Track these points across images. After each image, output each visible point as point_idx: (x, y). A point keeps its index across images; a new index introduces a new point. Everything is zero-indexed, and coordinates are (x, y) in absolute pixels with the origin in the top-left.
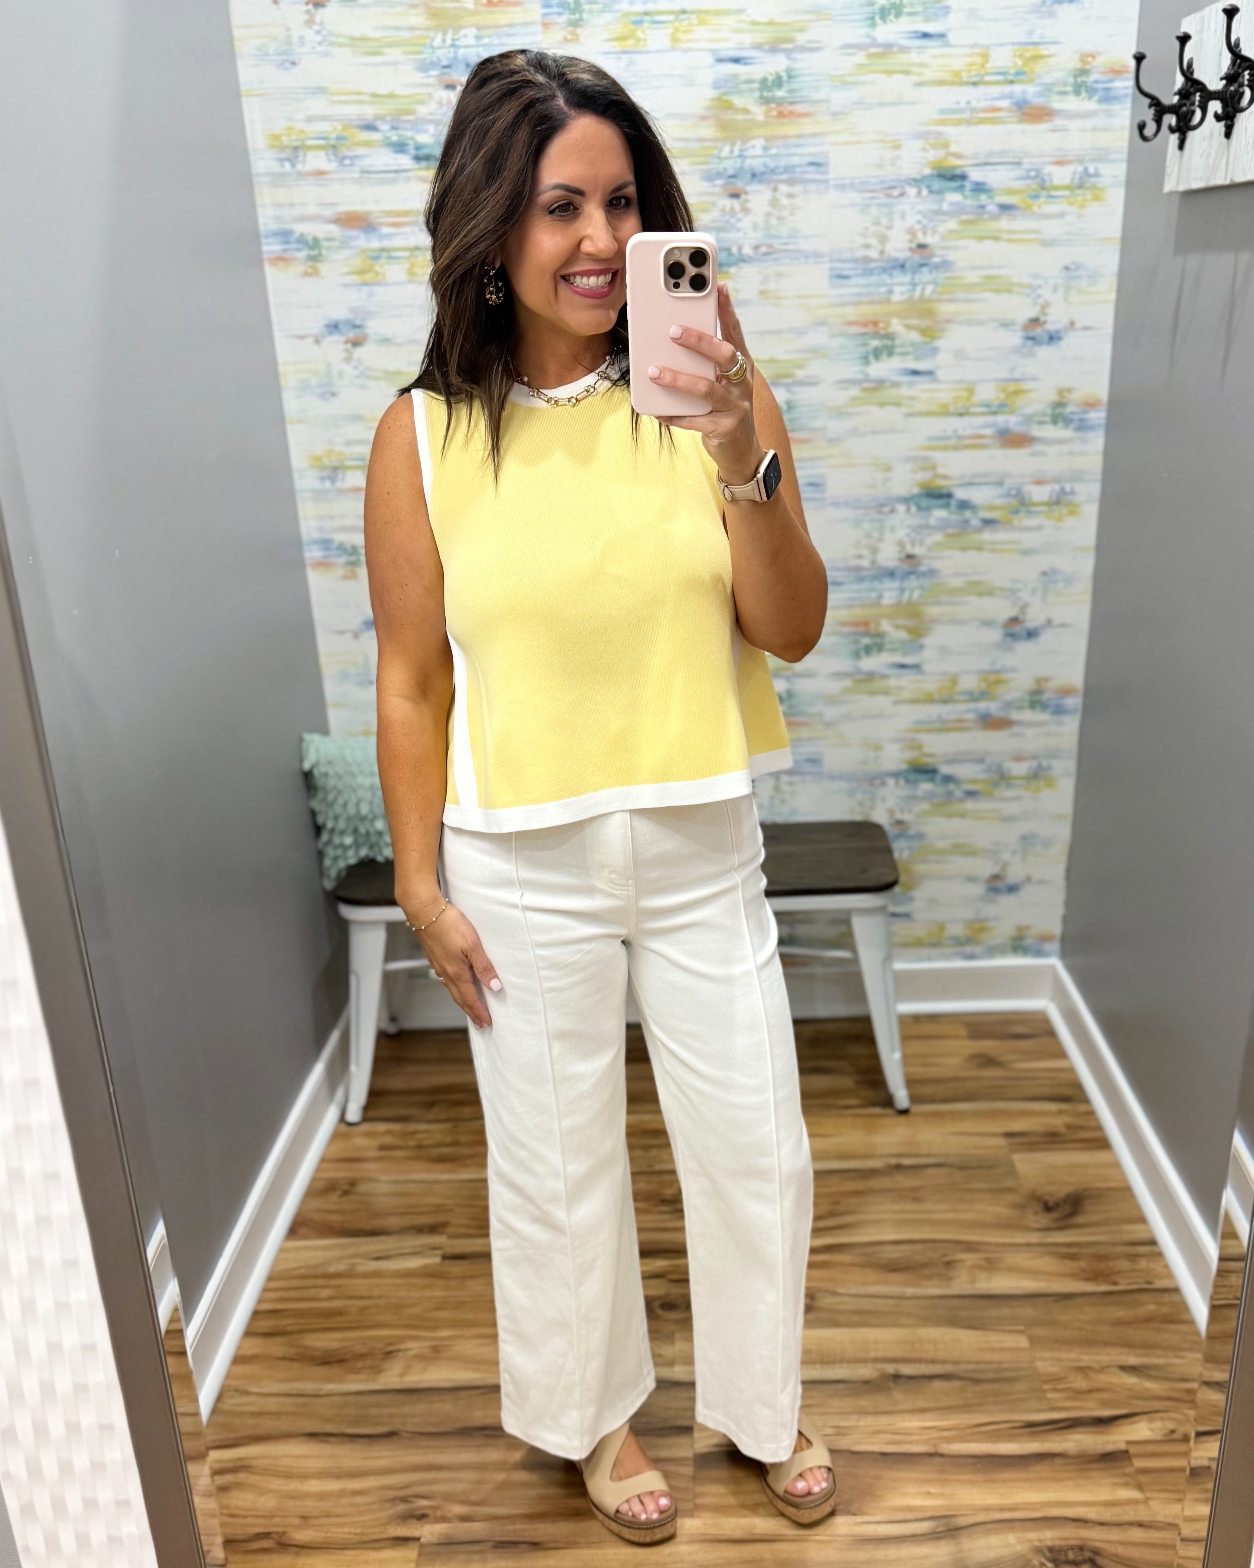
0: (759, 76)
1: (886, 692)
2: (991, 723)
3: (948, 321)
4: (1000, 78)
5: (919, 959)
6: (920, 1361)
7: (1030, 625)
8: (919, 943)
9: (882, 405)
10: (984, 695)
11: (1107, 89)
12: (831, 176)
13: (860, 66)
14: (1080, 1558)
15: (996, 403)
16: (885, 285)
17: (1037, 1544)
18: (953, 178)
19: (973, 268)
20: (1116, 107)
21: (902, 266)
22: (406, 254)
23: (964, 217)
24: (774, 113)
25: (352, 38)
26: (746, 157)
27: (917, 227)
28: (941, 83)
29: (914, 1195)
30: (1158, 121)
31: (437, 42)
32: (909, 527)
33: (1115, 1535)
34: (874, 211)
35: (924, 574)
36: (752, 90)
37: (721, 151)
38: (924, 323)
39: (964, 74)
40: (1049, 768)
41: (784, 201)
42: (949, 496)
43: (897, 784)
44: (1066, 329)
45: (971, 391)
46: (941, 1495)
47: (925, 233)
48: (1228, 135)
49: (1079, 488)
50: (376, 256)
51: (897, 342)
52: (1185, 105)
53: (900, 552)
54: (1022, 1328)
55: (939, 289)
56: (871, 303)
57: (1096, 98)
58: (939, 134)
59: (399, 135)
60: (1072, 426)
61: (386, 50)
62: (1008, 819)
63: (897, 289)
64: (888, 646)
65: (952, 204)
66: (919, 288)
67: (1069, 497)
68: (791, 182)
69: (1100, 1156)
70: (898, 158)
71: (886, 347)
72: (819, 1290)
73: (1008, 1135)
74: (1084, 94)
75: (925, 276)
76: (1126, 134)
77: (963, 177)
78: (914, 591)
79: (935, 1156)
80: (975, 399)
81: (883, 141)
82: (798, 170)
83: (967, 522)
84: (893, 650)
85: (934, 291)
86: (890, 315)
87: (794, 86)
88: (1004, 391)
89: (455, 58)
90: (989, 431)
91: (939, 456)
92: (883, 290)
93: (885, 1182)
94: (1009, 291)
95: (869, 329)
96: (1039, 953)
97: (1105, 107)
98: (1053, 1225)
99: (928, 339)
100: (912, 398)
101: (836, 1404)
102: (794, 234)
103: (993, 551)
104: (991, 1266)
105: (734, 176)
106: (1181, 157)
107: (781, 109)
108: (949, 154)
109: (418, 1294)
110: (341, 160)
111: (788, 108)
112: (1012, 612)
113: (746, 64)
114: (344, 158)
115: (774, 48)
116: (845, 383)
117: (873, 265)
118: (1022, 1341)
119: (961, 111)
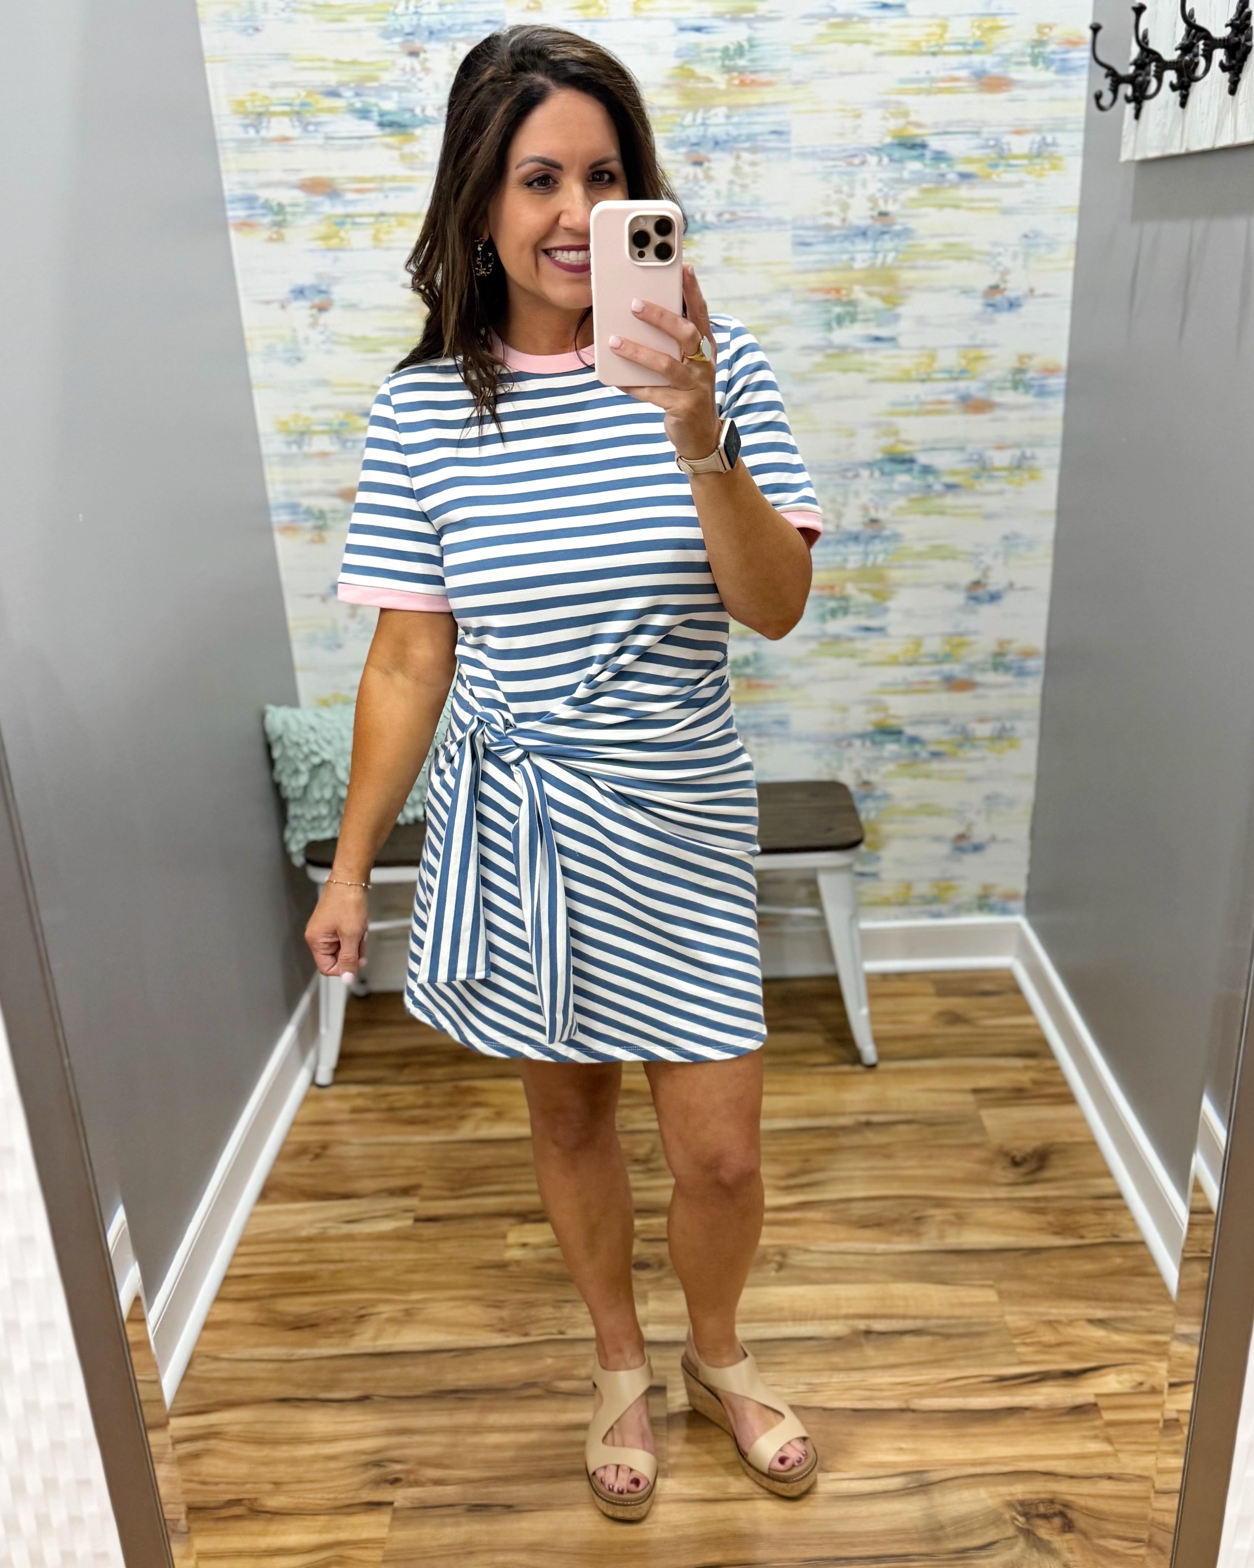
0: (720, 46)
1: (852, 655)
2: (953, 684)
3: (910, 288)
4: (960, 48)
5: (887, 918)
6: (891, 1317)
7: (993, 588)
8: (887, 902)
9: (845, 371)
10: (947, 658)
11: (1064, 60)
12: (793, 144)
13: (820, 35)
14: (1051, 1511)
15: (957, 369)
16: (847, 252)
17: (1009, 1498)
18: (913, 146)
19: (934, 236)
20: (1072, 78)
21: (864, 234)
22: (371, 220)
23: (925, 186)
24: (736, 82)
25: (315, 5)
26: (709, 126)
27: (879, 195)
28: (901, 53)
29: (884, 1152)
30: (1115, 90)
31: (400, 9)
32: (872, 491)
33: (1085, 1488)
34: (835, 179)
35: (887, 539)
36: (713, 59)
37: (683, 118)
38: (885, 290)
39: (923, 44)
40: (1013, 729)
41: (747, 169)
42: (912, 461)
43: (863, 745)
44: (1025, 296)
45: (933, 357)
46: (913, 1451)
47: (886, 202)
48: (1183, 104)
49: (1040, 453)
50: (341, 222)
51: (860, 309)
52: (1140, 75)
53: (864, 516)
54: (990, 1282)
56: (835, 270)
57: (1053, 69)
58: (899, 103)
59: (363, 102)
60: (1033, 392)
61: (349, 17)
62: (972, 779)
63: (859, 257)
64: (853, 610)
65: (912, 172)
66: (880, 256)
67: (1030, 462)
68: (753, 150)
69: (1066, 1111)
70: (859, 126)
71: (848, 313)
72: (790, 1247)
73: (976, 1091)
74: (1041, 65)
75: (887, 243)
76: (1082, 105)
77: (923, 146)
78: (878, 553)
79: (905, 1112)
80: (937, 365)
81: (843, 110)
82: (760, 138)
83: (929, 487)
84: (858, 613)
85: (895, 258)
86: (853, 282)
87: (754, 55)
88: (965, 357)
89: (417, 26)
90: (951, 397)
91: (902, 422)
92: (845, 257)
93: (856, 1139)
94: (969, 259)
95: (832, 296)
96: (1005, 911)
97: (1062, 77)
98: (1021, 1180)
99: (889, 306)
100: (875, 364)
101: (808, 1361)
102: (756, 202)
103: (955, 515)
104: (960, 1221)
105: (697, 144)
106: (1137, 126)
107: (743, 77)
108: (909, 123)
109: (391, 1257)
110: (305, 126)
111: (750, 77)
112: (974, 576)
113: (708, 33)
114: (308, 124)
115: (735, 18)
116: (808, 349)
117: (835, 232)
118: (991, 1296)
119: (921, 80)
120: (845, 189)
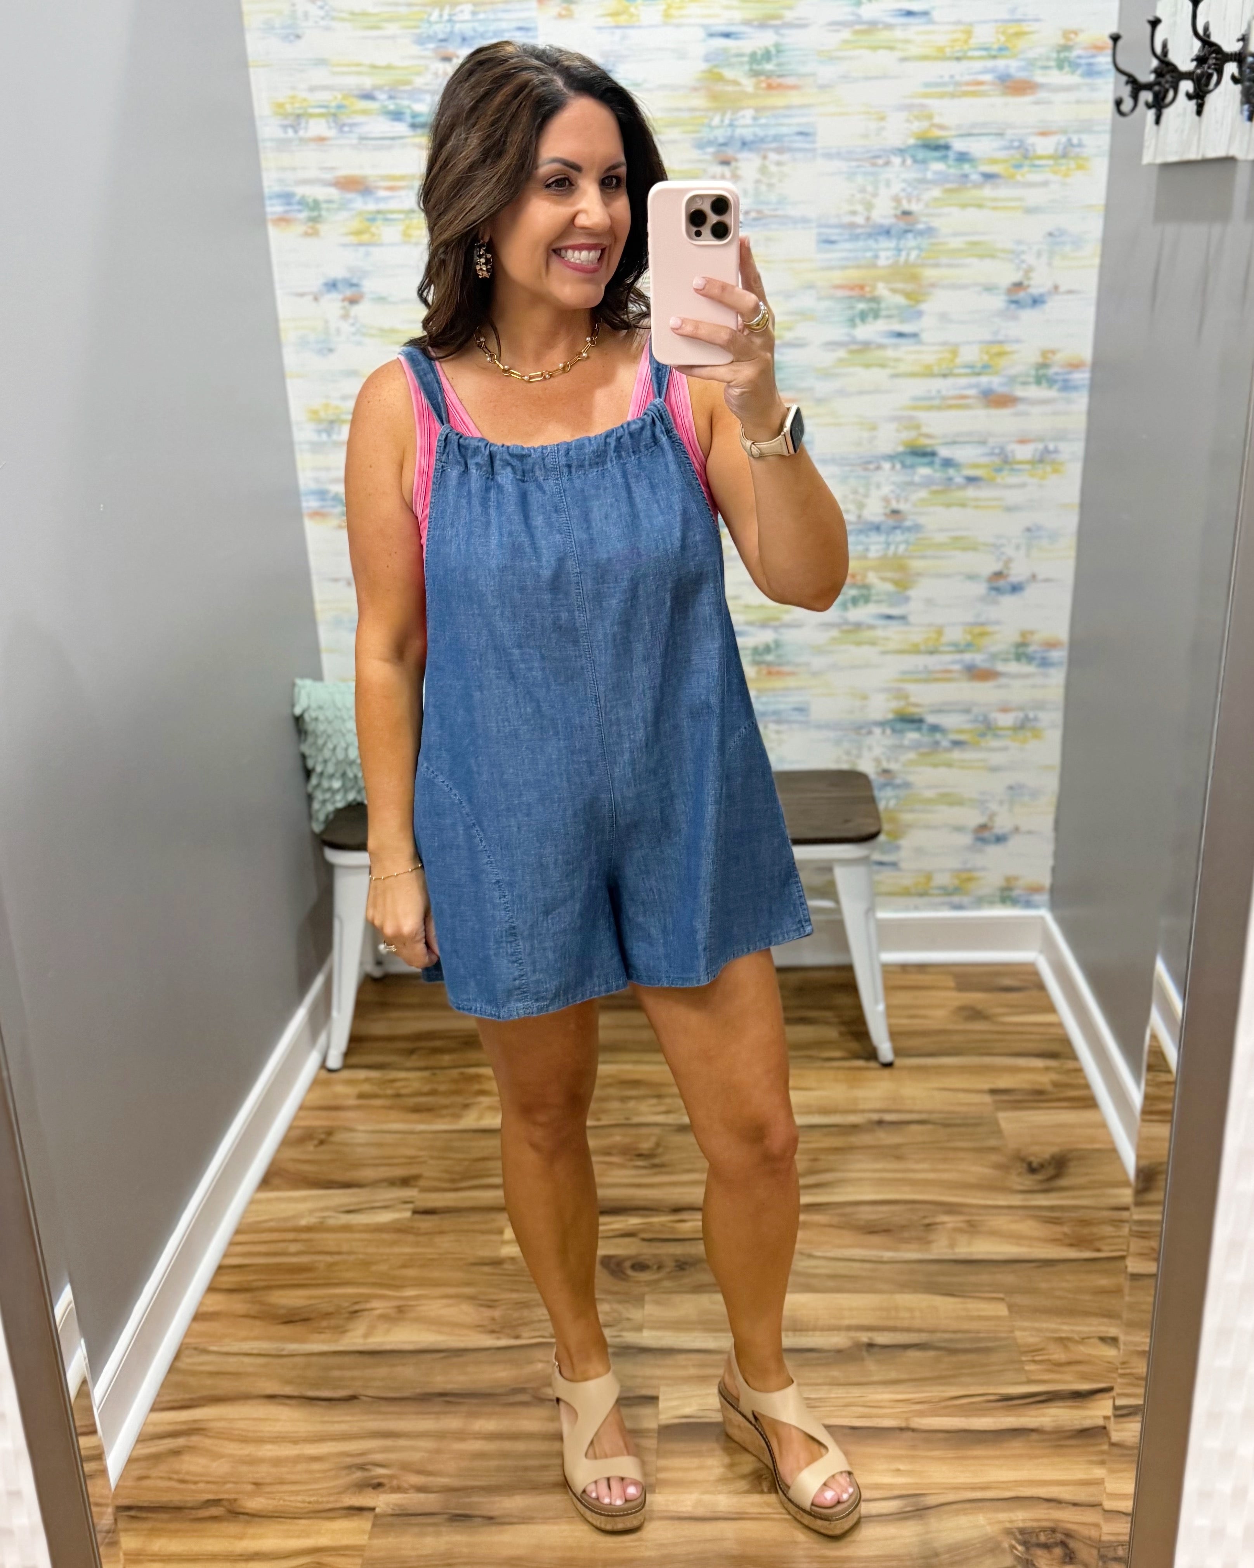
0: (748, 50)
1: (873, 643)
2: (977, 674)
3: (933, 285)
5: (906, 909)
6: (895, 1329)
7: (1014, 579)
8: (906, 893)
9: (868, 366)
10: (969, 647)
11: (1090, 65)
12: (819, 145)
13: (846, 42)
14: (1052, 1541)
15: (979, 365)
16: (870, 249)
17: (1008, 1525)
18: (937, 148)
19: (957, 234)
20: (1099, 82)
21: (887, 232)
22: (402, 216)
23: (949, 186)
24: (764, 85)
25: (352, 13)
26: (736, 127)
27: (902, 194)
28: (925, 58)
29: (896, 1153)
30: (1135, 97)
31: (435, 16)
32: (894, 483)
34: (860, 179)
35: (909, 529)
36: (742, 63)
37: (711, 119)
38: (910, 287)
39: (948, 50)
40: (1036, 719)
41: (773, 168)
42: (933, 454)
43: (884, 733)
44: (1049, 293)
45: (955, 353)
46: (912, 1472)
47: (909, 201)
48: (1199, 113)
49: (1063, 446)
50: (373, 218)
51: (883, 305)
52: (1159, 83)
53: (886, 507)
54: (1001, 1295)
55: (923, 254)
56: (858, 267)
57: (1079, 71)
58: (923, 106)
59: (396, 104)
60: (1056, 387)
61: (385, 25)
62: (994, 769)
63: (882, 254)
64: (874, 598)
65: (936, 173)
66: (904, 254)
67: (1053, 456)
68: (780, 151)
69: (1086, 1116)
70: (883, 128)
71: (872, 310)
73: (994, 1092)
74: (1067, 69)
75: (910, 241)
76: (1103, 109)
77: (947, 147)
78: (900, 543)
79: (920, 1112)
80: (959, 361)
81: (868, 113)
82: (786, 139)
83: (950, 479)
84: (879, 602)
85: (918, 256)
86: (876, 279)
87: (782, 60)
88: (987, 353)
89: (452, 32)
90: (972, 392)
91: (922, 416)
92: (869, 254)
93: (867, 1139)
94: (993, 257)
95: (856, 293)
96: (1028, 904)
97: (1088, 80)
98: (1037, 1187)
99: (912, 303)
100: (897, 360)
102: (782, 201)
103: (977, 507)
104: (972, 1229)
105: (724, 144)
106: (1158, 130)
107: (770, 81)
108: (933, 125)
109: (388, 1250)
110: (341, 127)
111: (776, 81)
112: (997, 567)
113: (737, 38)
114: (344, 125)
115: (763, 24)
116: (832, 345)
117: (859, 231)
118: (1001, 1310)
119: (944, 84)
120: (870, 188)
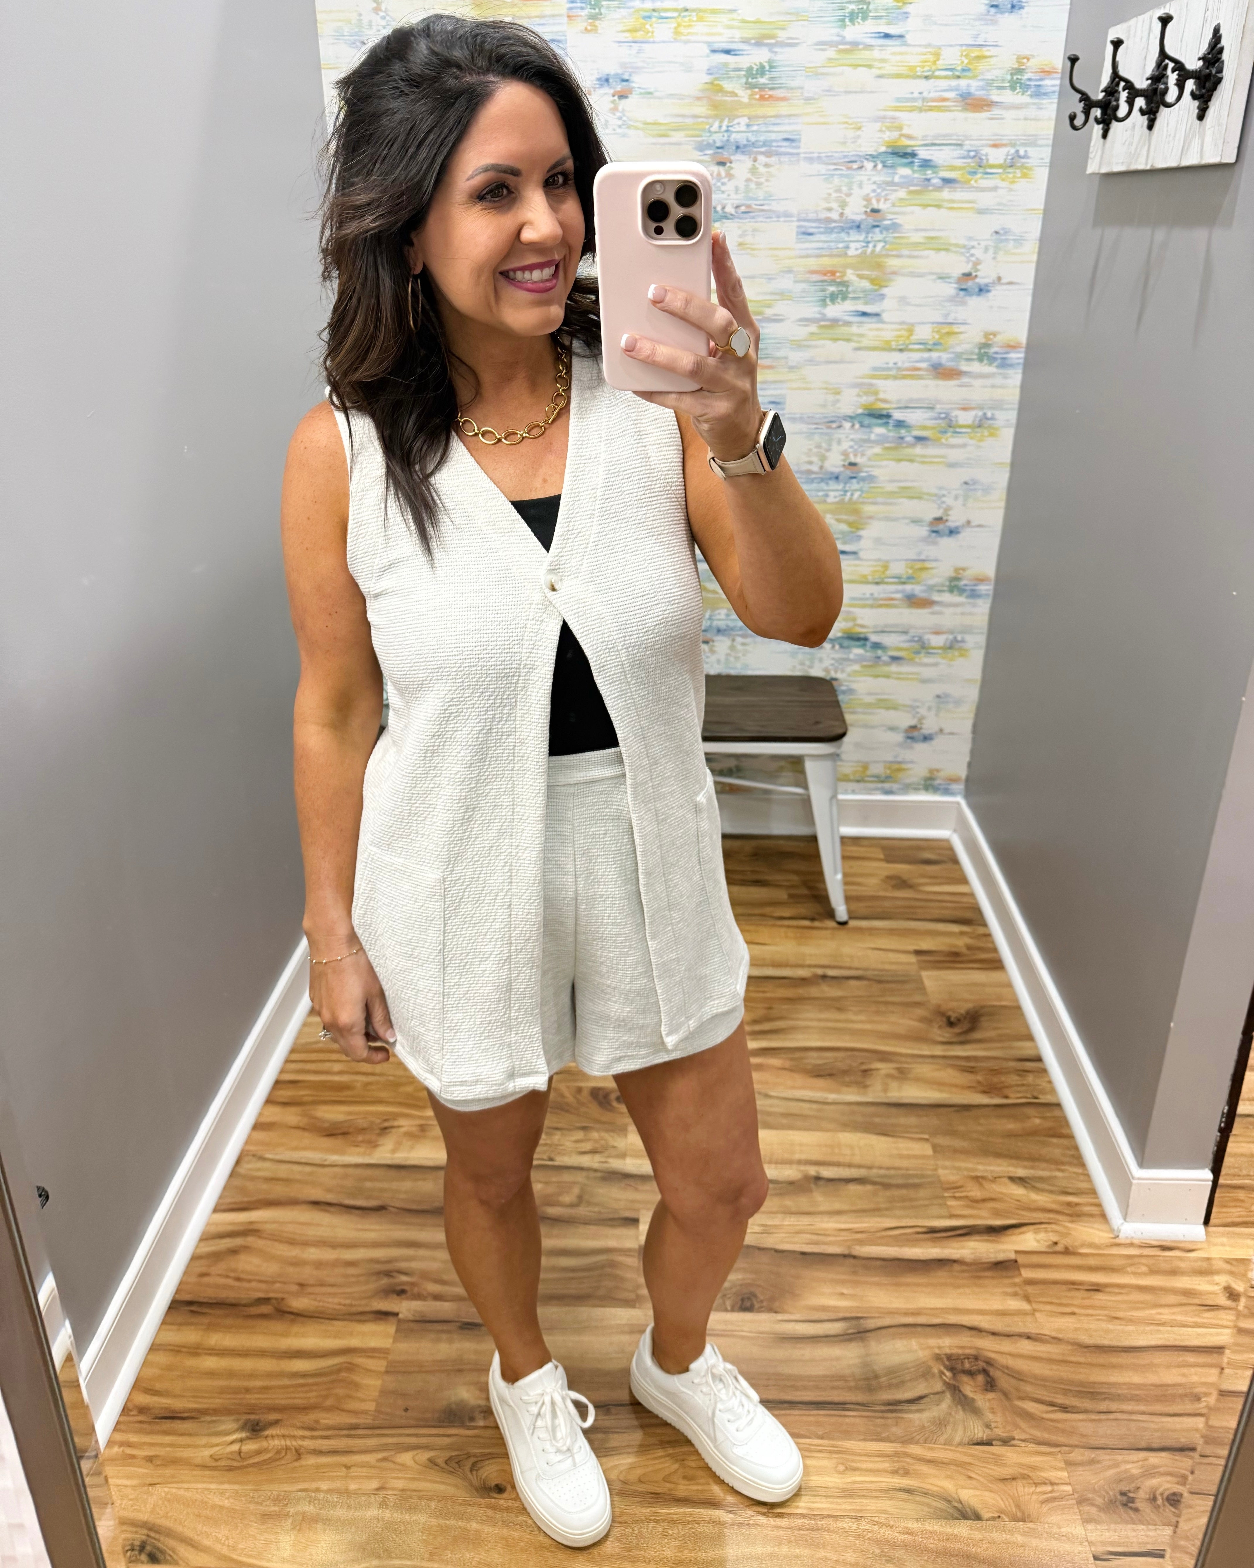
0: (745, 65)
2: (915, 602)
3: (895, 273)
4: (949, 73)
6: (838, 1164)
7: (952, 524)
8: (852, 779)
9: (835, 340)
10: (910, 579)
11: (1038, 86)
12: (802, 150)
13: (830, 59)
14: (975, 1367)
15: (931, 342)
16: (842, 241)
18: (905, 155)
19: (918, 230)
21: (858, 227)
23: (912, 188)
24: (757, 97)
26: (732, 132)
27: (872, 195)
28: (898, 76)
29: (837, 1005)
30: (1086, 113)
32: (853, 440)
33: (1006, 1345)
34: (837, 180)
35: (864, 479)
36: (739, 77)
37: (711, 125)
38: (874, 274)
39: (918, 69)
40: (963, 641)
41: (762, 169)
42: (888, 416)
43: (833, 648)
44: (993, 283)
45: (910, 332)
46: (854, 1296)
47: (878, 201)
48: (1150, 127)
49: (999, 414)
51: (851, 289)
52: (1111, 100)
53: (844, 460)
54: (926, 1136)
55: (888, 246)
56: (831, 256)
57: (1028, 94)
58: (894, 118)
60: (995, 364)
62: (925, 681)
63: (853, 246)
65: (902, 177)
66: (871, 245)
67: (990, 421)
68: (768, 154)
69: (995, 976)
70: (858, 137)
71: (841, 292)
73: (918, 953)
74: (1018, 90)
75: (877, 235)
76: (1058, 123)
77: (913, 155)
78: (855, 492)
79: (857, 969)
80: (914, 338)
81: (846, 123)
82: (774, 144)
83: (902, 438)
85: (883, 248)
86: (846, 266)
87: (774, 75)
88: (938, 332)
90: (924, 365)
91: (880, 384)
92: (841, 245)
93: (813, 991)
94: (947, 250)
95: (828, 277)
96: (947, 792)
97: (1036, 101)
98: (955, 1039)
99: (877, 287)
100: (861, 335)
102: (768, 197)
103: (923, 463)
104: (903, 1075)
105: (721, 148)
106: (1104, 144)
107: (763, 93)
108: (902, 135)
111: (768, 93)
112: (937, 513)
113: (736, 55)
115: (759, 43)
116: (805, 321)
117: (833, 225)
118: (927, 1149)
119: (914, 100)
120: (844, 189)
